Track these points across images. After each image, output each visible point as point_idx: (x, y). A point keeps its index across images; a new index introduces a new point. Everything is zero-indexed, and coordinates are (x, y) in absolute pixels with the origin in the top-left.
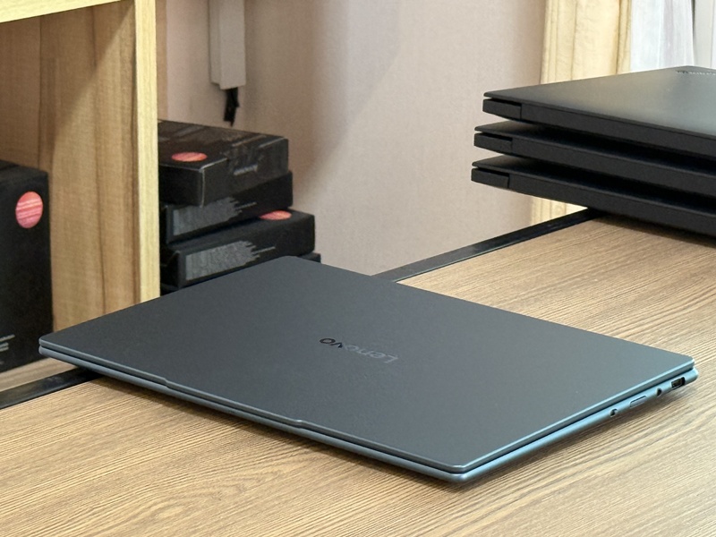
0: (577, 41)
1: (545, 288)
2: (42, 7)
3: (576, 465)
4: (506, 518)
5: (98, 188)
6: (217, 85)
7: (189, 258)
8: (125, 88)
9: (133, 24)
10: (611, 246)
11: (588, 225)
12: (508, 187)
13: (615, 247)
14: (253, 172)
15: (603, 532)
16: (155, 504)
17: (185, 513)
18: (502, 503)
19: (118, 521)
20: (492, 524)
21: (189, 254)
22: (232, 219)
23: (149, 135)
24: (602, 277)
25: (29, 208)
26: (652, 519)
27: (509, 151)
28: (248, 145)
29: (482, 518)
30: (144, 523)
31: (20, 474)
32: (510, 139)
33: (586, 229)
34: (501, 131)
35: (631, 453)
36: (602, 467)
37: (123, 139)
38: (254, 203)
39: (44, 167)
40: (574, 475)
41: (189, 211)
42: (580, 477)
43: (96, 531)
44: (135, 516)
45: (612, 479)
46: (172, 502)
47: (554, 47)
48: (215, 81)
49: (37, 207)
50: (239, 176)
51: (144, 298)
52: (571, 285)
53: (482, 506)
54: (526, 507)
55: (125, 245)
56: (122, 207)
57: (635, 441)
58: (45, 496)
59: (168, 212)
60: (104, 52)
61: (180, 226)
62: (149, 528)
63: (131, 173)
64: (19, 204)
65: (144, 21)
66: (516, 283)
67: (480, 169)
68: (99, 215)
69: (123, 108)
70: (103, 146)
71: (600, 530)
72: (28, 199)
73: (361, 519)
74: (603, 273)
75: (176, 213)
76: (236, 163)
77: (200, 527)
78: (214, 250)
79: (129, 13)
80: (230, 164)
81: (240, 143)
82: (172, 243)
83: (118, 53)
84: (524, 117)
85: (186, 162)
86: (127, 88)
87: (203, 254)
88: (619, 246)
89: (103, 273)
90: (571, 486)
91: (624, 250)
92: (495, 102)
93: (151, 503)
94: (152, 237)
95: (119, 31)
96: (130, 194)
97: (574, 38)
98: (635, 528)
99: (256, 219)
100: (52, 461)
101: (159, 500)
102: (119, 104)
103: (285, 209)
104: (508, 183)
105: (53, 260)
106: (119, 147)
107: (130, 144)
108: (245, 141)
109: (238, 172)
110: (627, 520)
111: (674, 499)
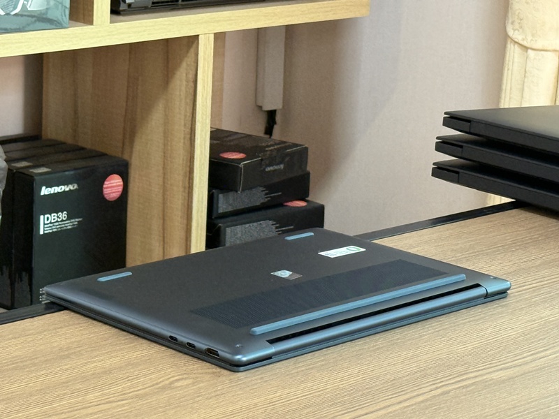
0: (526, 84)
1: (475, 252)
2: (130, 37)
3: (479, 370)
4: (422, 402)
5: (164, 174)
6: (260, 107)
7: (228, 230)
8: (188, 101)
9: (197, 54)
10: (529, 227)
11: (515, 212)
12: (458, 182)
13: (531, 228)
14: (280, 169)
15: (491, 415)
16: (173, 377)
17: (193, 384)
18: (421, 392)
19: (145, 386)
20: (412, 405)
21: (228, 226)
22: (262, 203)
23: (204, 136)
24: (518, 248)
25: (113, 187)
26: (528, 409)
27: (460, 156)
28: (278, 150)
29: (405, 400)
30: (164, 388)
31: (79, 351)
32: (461, 147)
33: (512, 215)
34: (457, 141)
35: (520, 365)
36: (497, 373)
37: (184, 138)
38: (280, 193)
39: (126, 157)
40: (476, 377)
41: (231, 195)
42: (480, 379)
43: (129, 391)
44: (157, 384)
45: (503, 382)
46: (185, 376)
47: (509, 88)
48: (260, 105)
49: (119, 186)
50: (269, 172)
51: (193, 251)
52: (494, 252)
53: (407, 393)
54: (438, 395)
55: (181, 217)
56: (181, 189)
57: (524, 358)
58: (96, 367)
59: (215, 196)
60: (174, 74)
61: (223, 205)
62: (166, 392)
63: (189, 164)
64: (106, 183)
65: (205, 53)
66: (455, 248)
67: (439, 168)
68: (164, 194)
69: (185, 116)
70: (169, 143)
71: (489, 414)
72: (113, 179)
73: (319, 396)
74: (519, 245)
75: (221, 196)
76: (267, 162)
77: (203, 394)
78: (247, 225)
79: (194, 46)
80: (263, 163)
81: (272, 148)
82: (216, 218)
83: (185, 75)
84: (472, 131)
85: (230, 159)
86: (190, 101)
87: (239, 227)
88: (535, 227)
89: (164, 237)
90: (473, 384)
91: (538, 231)
92: (452, 119)
93: (170, 376)
94: (202, 212)
95: (186, 59)
96: (187, 179)
97: (524, 82)
98: (514, 414)
99: (281, 205)
100: (104, 345)
101: (176, 374)
102: (183, 112)
103: (303, 199)
104: (458, 179)
105: (128, 226)
106: (181, 144)
107: (189, 142)
108: (276, 147)
109: (268, 169)
110: (509, 409)
111: (547, 397)
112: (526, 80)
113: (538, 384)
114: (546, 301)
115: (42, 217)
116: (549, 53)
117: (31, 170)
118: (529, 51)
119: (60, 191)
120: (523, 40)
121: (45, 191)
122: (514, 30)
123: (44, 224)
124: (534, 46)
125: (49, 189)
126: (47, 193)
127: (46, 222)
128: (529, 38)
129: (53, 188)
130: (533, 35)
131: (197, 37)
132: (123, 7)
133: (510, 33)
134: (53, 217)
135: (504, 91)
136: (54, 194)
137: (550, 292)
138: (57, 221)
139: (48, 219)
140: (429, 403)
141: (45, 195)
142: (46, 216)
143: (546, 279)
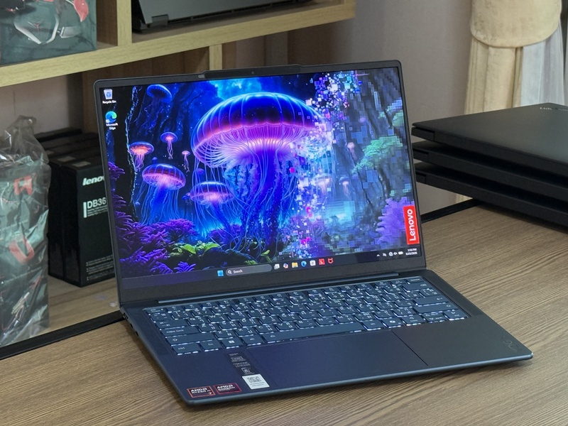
0: (488, 77)
1: (438, 255)
2: (150, 53)
4: (384, 416)
9: (208, 63)
10: (485, 225)
11: (473, 210)
12: (426, 183)
13: (486, 227)
24: (475, 248)
43: (136, 416)
47: (474, 80)
52: (454, 253)
53: (371, 407)
54: (398, 408)
58: (109, 391)
65: (215, 61)
74: (475, 245)
79: (206, 55)
90: (428, 395)
91: (492, 229)
92: (419, 130)
97: (486, 74)
110: (458, 420)
111: (490, 406)
112: (488, 73)
113: (484, 393)
114: (495, 304)
115: (85, 204)
116: (507, 50)
117: (74, 165)
118: (491, 49)
119: (99, 181)
120: (485, 39)
121: (86, 182)
122: (477, 30)
123: (87, 209)
124: (495, 44)
125: (90, 180)
126: (88, 184)
127: (89, 207)
128: (490, 37)
129: (93, 179)
130: (493, 35)
131: (207, 48)
132: (143, 27)
133: (474, 33)
134: (94, 203)
135: (469, 83)
136: (94, 183)
137: (499, 294)
138: (98, 206)
139: (90, 204)
140: (390, 417)
141: (86, 185)
142: (88, 202)
143: (497, 280)
